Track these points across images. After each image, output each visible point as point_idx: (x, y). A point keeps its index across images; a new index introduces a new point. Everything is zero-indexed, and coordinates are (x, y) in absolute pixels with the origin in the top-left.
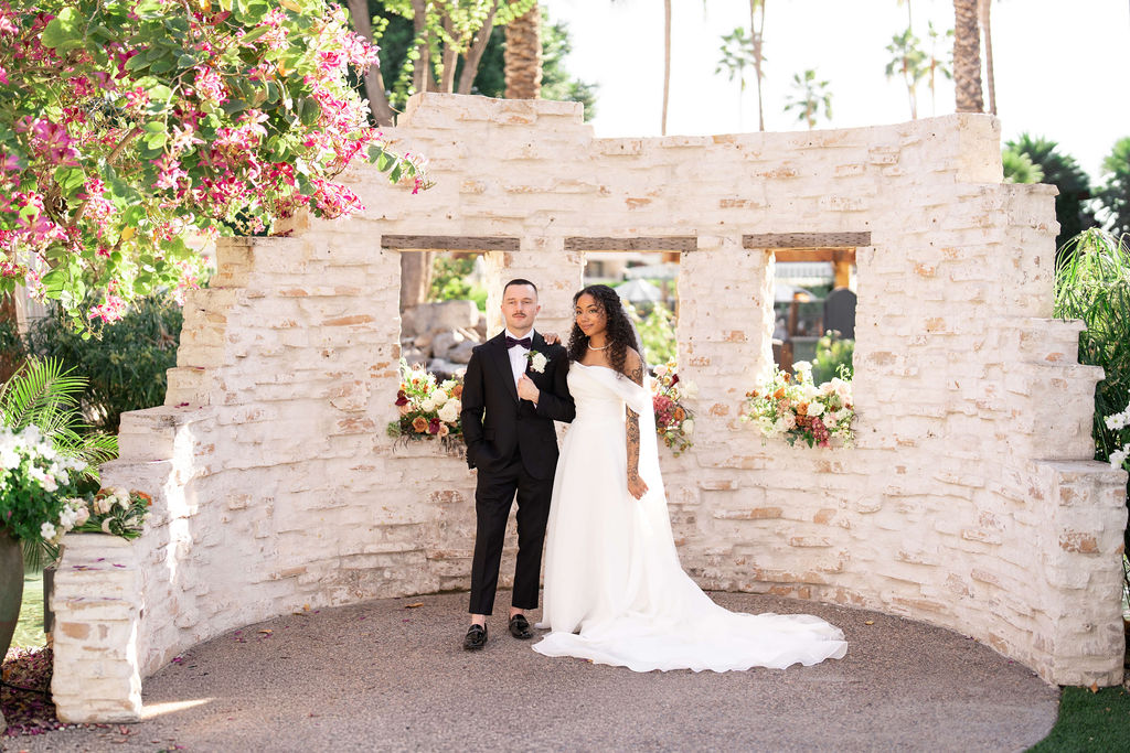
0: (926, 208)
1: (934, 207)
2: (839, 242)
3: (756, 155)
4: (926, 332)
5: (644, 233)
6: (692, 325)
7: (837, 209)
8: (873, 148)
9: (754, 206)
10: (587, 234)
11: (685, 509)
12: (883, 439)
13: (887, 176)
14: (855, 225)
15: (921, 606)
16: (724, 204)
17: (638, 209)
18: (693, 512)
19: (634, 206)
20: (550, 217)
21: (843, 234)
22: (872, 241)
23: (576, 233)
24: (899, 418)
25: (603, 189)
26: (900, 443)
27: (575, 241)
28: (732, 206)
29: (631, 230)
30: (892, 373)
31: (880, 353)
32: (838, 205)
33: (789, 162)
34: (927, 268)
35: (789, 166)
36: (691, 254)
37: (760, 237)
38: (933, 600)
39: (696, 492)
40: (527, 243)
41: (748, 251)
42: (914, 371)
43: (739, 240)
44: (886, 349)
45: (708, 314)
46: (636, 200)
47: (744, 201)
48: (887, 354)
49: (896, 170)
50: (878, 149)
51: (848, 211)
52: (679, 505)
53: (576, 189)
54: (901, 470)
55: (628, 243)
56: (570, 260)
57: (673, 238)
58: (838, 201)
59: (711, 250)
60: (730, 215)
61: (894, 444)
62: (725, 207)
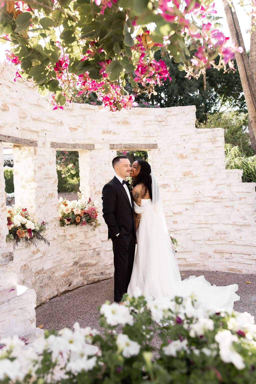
0: (181, 136)
1: (184, 136)
2: (146, 147)
3: (114, 115)
4: (183, 176)
5: (78, 142)
6: (94, 178)
7: (145, 135)
8: (158, 115)
9: (114, 133)
10: (58, 141)
11: (96, 250)
12: (166, 213)
13: (162, 125)
14: (151, 141)
15: (187, 265)
16: (104, 132)
17: (73, 132)
18: (100, 251)
19: (72, 131)
20: (45, 132)
21: (148, 144)
22: (158, 147)
23: (54, 140)
24: (174, 205)
25: (61, 122)
26: (175, 213)
27: (54, 144)
28: (107, 133)
29: (73, 140)
30: (169, 191)
31: (164, 184)
32: (146, 134)
33: (126, 118)
34: (184, 155)
35: (126, 120)
36: (92, 151)
37: (117, 145)
38: (193, 262)
39: (100, 242)
40: (40, 144)
41: (112, 150)
42: (179, 189)
43: (109, 146)
44: (166, 183)
45: (99, 174)
46: (73, 128)
47: (111, 131)
48: (167, 184)
49: (166, 123)
50: (160, 116)
51: (150, 136)
52: (94, 249)
53: (53, 121)
54: (175, 222)
55: (73, 146)
56: (53, 152)
57: (87, 145)
58: (146, 133)
59: (99, 150)
60: (106, 136)
61: (172, 214)
62: (104, 133)
